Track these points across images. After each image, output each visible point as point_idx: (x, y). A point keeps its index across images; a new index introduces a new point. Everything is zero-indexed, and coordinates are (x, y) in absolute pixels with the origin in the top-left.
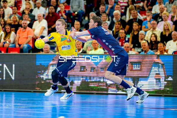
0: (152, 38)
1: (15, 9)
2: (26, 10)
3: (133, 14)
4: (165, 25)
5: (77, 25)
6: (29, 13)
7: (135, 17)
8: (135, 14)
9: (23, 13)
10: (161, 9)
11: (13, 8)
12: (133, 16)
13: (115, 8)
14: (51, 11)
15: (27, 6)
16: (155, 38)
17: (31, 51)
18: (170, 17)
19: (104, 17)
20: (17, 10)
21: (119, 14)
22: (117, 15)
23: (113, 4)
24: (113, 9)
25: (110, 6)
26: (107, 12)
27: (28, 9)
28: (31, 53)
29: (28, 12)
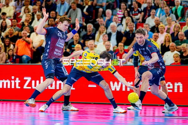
1: (15, 22)
2: (25, 22)
3: (129, 26)
4: (167, 37)
5: (76, 37)
6: (29, 25)
7: (131, 29)
8: (131, 26)
9: (23, 24)
10: (157, 21)
11: (13, 20)
12: (129, 28)
14: (51, 23)
15: (27, 18)
17: (30, 62)
18: (166, 29)
19: (102, 29)
20: (16, 23)
21: (115, 26)
22: (114, 27)
24: (110, 21)
25: (107, 18)
27: (28, 20)
28: (30, 64)
29: (28, 23)
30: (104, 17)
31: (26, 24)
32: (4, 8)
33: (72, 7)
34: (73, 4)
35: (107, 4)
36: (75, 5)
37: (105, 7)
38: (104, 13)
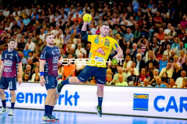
0: (164, 75)
10: (173, 53)
13: (138, 51)
16: (166, 76)
18: (179, 60)
20: (63, 51)
23: (136, 48)
24: (136, 52)
25: (134, 50)
26: (131, 54)
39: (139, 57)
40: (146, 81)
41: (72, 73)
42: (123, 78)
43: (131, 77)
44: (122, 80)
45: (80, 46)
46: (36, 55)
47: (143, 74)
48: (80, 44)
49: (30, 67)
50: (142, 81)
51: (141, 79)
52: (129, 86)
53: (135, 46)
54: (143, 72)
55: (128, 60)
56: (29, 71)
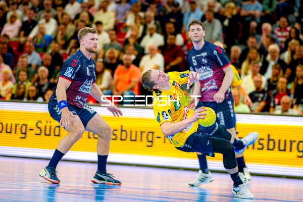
11: (111, 32)
30: (258, 36)
31: (132, 41)
32: (99, 15)
33: (207, 17)
34: (208, 13)
35: (263, 14)
36: (211, 15)
37: (258, 20)
38: (259, 30)
39: (273, 52)
40: (285, 101)
41: (132, 85)
42: (239, 97)
43: (256, 95)
44: (238, 100)
45: (151, 29)
46: (57, 45)
47: (282, 90)
48: (152, 25)
49: (47, 71)
50: (279, 104)
51: (277, 101)
52: (252, 112)
53: (266, 30)
54: (282, 86)
55: (252, 58)
56: (43, 79)
